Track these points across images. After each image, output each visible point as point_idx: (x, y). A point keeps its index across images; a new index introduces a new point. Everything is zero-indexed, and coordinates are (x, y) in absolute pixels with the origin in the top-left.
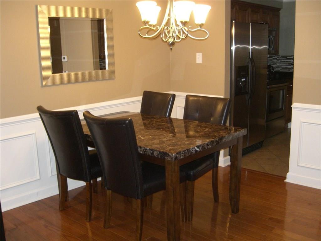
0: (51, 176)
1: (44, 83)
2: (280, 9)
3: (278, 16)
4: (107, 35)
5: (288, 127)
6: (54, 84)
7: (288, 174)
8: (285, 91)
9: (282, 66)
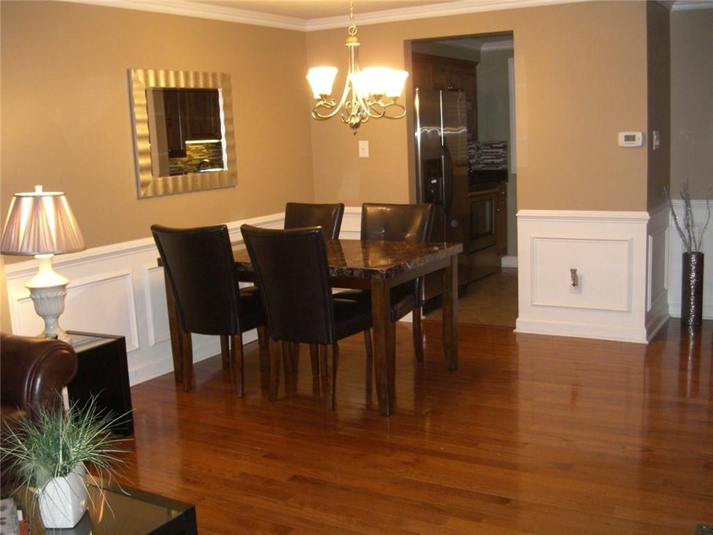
0: (155, 344)
1: (142, 193)
2: (477, 63)
3: (474, 75)
4: (225, 114)
5: (501, 264)
6: (156, 194)
7: (518, 320)
8: (493, 201)
9: (485, 161)
